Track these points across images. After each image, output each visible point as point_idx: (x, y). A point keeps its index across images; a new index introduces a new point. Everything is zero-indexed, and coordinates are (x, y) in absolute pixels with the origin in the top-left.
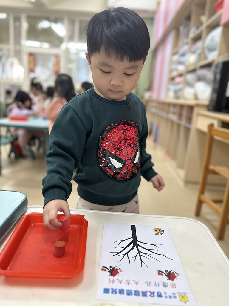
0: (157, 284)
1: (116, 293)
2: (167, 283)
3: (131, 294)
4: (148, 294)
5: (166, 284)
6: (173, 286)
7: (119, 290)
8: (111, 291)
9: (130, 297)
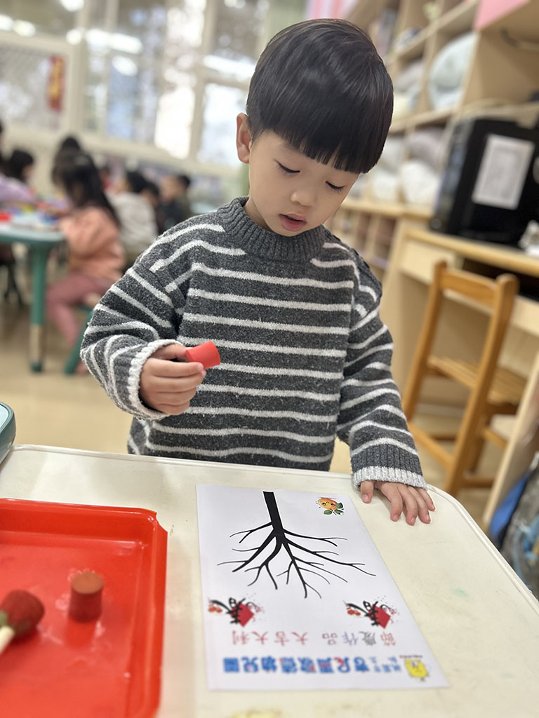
0: (350, 637)
1: (256, 669)
2: (374, 635)
3: (293, 669)
4: (335, 665)
5: (372, 635)
6: (388, 641)
7: (263, 660)
8: (241, 664)
9: (291, 676)
